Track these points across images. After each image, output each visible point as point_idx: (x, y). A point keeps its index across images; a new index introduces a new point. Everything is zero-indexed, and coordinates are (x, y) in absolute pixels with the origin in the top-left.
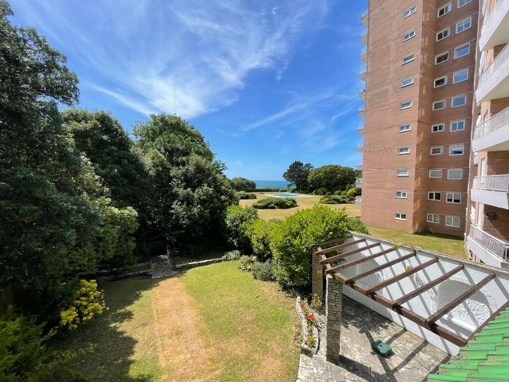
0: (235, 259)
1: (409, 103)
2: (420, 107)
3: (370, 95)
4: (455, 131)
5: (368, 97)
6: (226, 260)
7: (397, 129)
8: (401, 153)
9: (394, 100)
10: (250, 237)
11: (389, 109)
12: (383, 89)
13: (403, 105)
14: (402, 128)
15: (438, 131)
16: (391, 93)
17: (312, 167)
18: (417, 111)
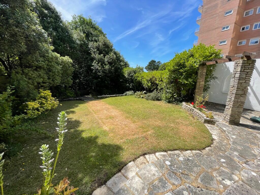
0: (131, 95)
1: (231, 11)
2: (238, 14)
3: (206, 8)
4: (256, 29)
5: (204, 10)
6: (126, 95)
7: (221, 30)
8: (221, 44)
9: (221, 10)
10: (141, 81)
11: (217, 16)
12: (215, 3)
13: (227, 13)
14: (224, 28)
15: (245, 30)
16: (219, 6)
17: (160, 63)
18: (235, 16)
